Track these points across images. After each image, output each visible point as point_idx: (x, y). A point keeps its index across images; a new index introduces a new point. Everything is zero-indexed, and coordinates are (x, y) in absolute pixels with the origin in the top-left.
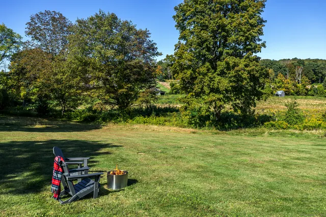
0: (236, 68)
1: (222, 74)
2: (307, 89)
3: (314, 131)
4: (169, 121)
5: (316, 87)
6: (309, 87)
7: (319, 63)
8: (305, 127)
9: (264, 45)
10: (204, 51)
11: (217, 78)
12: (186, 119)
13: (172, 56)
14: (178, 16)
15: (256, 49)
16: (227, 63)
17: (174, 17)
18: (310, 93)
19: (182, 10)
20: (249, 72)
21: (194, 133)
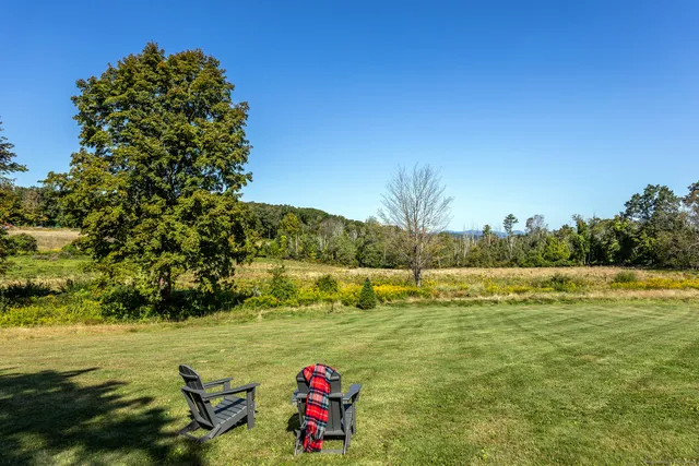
0: (212, 211)
1: (187, 217)
2: (256, 247)
3: (314, 306)
4: (49, 314)
5: (269, 244)
6: (259, 244)
7: (268, 209)
8: (301, 302)
9: (249, 177)
10: (152, 174)
11: (179, 226)
12: (94, 307)
13: (65, 175)
14: (86, 100)
15: (236, 182)
16: (197, 202)
17: (75, 99)
18: (260, 253)
19: (96, 91)
20: (232, 217)
21: (133, 331)
